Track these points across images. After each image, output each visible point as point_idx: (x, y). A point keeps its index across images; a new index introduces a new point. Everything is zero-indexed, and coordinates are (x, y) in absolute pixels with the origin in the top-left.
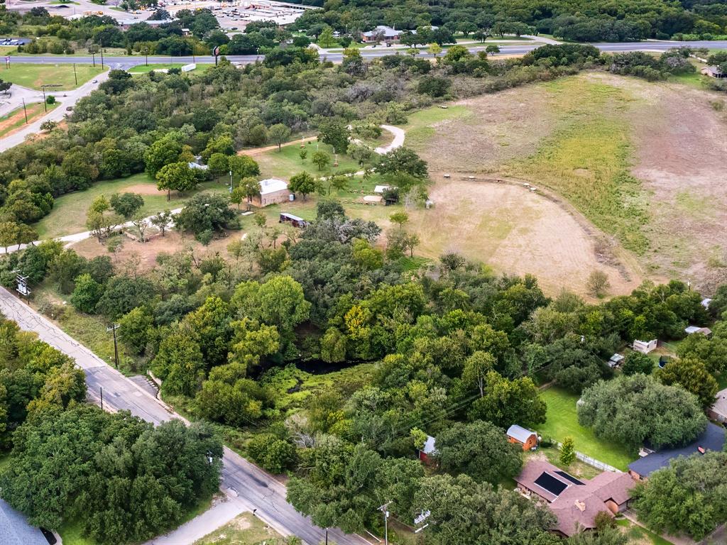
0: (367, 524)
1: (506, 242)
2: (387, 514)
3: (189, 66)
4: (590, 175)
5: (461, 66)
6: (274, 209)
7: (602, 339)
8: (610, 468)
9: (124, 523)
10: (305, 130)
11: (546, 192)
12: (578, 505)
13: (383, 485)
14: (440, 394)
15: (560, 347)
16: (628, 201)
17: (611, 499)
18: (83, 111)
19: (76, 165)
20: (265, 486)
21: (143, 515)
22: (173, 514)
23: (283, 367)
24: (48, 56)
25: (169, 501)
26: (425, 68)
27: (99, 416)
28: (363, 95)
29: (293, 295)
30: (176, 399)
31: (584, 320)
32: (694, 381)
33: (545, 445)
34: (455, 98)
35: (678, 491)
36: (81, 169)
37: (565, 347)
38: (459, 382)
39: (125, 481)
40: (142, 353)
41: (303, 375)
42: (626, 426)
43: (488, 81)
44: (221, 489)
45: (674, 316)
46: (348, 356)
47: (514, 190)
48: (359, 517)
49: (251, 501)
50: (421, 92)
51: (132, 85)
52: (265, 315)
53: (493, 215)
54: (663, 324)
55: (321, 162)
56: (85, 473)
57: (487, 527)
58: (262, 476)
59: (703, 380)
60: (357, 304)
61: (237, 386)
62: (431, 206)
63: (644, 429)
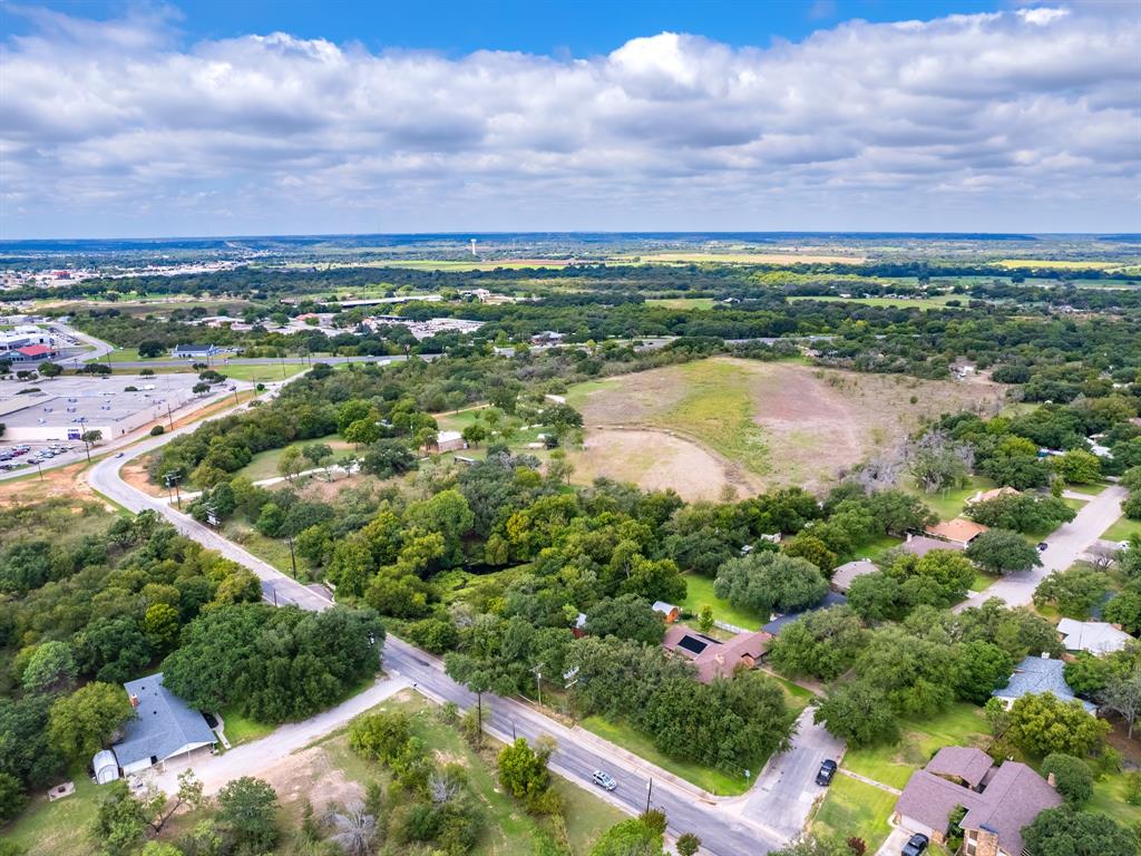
0: (521, 688)
1: (650, 471)
2: (539, 675)
3: (383, 362)
4: (721, 424)
5: (612, 355)
6: (450, 455)
7: (733, 531)
8: (746, 631)
9: (284, 701)
10: (480, 399)
11: (683, 436)
12: (717, 659)
13: (536, 652)
14: (591, 576)
15: (697, 537)
16: (751, 440)
17: (747, 654)
18: (288, 392)
19: (274, 425)
20: (427, 665)
21: (303, 693)
22: (333, 690)
23: (450, 570)
24: (264, 359)
25: (328, 677)
26: (583, 355)
27: (267, 609)
28: (531, 375)
29: (458, 505)
30: (347, 600)
31: (718, 516)
32: (815, 555)
33: (687, 617)
34: (606, 375)
35: (808, 638)
36: (278, 429)
37: (702, 537)
38: (608, 567)
39: (284, 660)
40: (320, 565)
41: (468, 576)
42: (757, 591)
43: (635, 362)
44: (383, 670)
45: (794, 513)
46: (510, 559)
47: (656, 436)
48: (513, 681)
49: (411, 677)
50: (578, 372)
51: (333, 373)
52: (433, 525)
53: (639, 453)
54: (785, 519)
55: (492, 418)
56: (245, 656)
57: (634, 679)
58: (425, 657)
59: (823, 555)
60: (517, 513)
61: (402, 581)
62: (586, 449)
63: (775, 594)
